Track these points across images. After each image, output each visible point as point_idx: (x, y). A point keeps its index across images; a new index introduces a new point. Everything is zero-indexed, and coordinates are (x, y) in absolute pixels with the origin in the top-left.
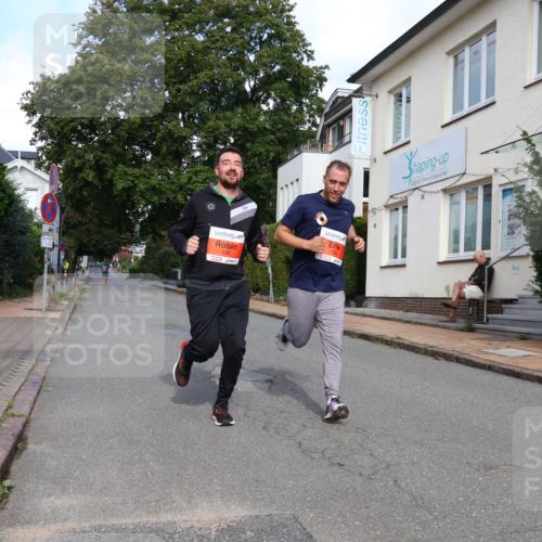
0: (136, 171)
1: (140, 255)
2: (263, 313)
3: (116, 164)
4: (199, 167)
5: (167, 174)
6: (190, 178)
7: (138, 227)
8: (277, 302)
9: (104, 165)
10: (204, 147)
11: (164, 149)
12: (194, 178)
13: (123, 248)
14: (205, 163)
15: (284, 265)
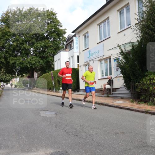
0: (16, 58)
1: (18, 81)
2: (52, 95)
3: (10, 57)
4: (33, 57)
5: (24, 59)
6: (31, 60)
7: (17, 73)
8: (56, 92)
9: (7, 57)
10: (34, 51)
11: (23, 52)
12: (32, 60)
13: (13, 79)
14: (34, 56)
15: (57, 82)
